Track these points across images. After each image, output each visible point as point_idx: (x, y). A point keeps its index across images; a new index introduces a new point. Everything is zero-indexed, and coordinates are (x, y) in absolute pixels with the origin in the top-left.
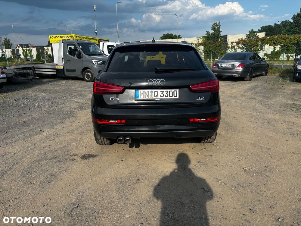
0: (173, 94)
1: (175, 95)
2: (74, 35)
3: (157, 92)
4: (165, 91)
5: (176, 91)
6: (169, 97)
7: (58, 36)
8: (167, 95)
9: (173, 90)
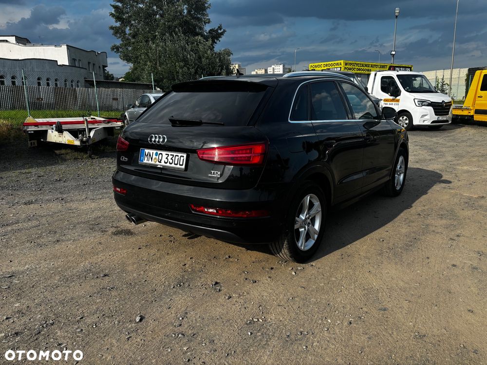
0: (179, 160)
1: (181, 163)
2: (342, 62)
3: (161, 154)
4: (171, 155)
5: (183, 157)
6: (173, 165)
7: (320, 64)
8: (171, 162)
9: (180, 155)
